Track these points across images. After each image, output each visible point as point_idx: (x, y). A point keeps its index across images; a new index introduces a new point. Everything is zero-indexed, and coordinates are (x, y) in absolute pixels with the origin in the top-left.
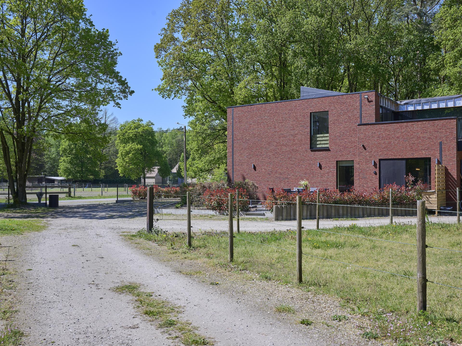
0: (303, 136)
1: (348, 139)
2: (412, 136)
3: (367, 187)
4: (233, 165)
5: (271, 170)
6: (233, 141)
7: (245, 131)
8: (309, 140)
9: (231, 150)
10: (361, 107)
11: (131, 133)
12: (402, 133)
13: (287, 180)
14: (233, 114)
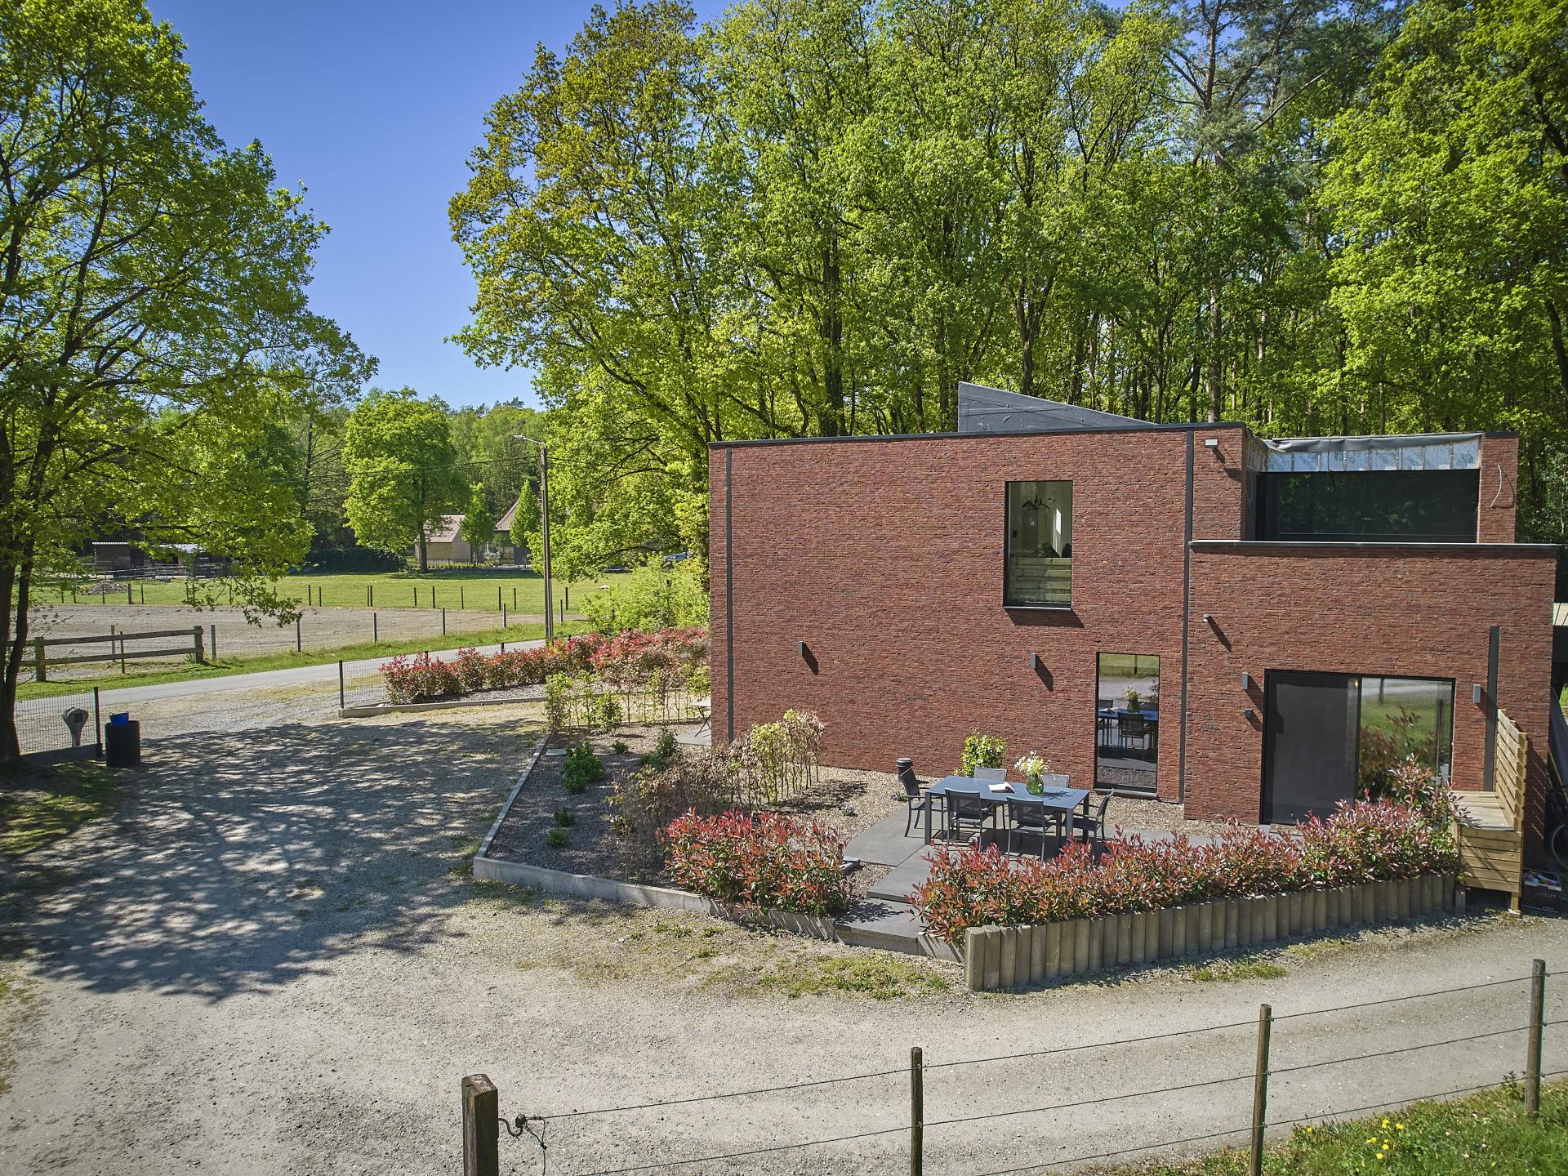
0: (980, 562)
1: (1141, 582)
2: (1389, 600)
3: (1219, 760)
4: (730, 639)
5: (864, 666)
6: (729, 558)
7: (771, 527)
8: (1001, 574)
9: (724, 588)
10: (1191, 474)
11: (387, 430)
12: (1353, 585)
13: (919, 702)
14: (729, 469)
